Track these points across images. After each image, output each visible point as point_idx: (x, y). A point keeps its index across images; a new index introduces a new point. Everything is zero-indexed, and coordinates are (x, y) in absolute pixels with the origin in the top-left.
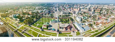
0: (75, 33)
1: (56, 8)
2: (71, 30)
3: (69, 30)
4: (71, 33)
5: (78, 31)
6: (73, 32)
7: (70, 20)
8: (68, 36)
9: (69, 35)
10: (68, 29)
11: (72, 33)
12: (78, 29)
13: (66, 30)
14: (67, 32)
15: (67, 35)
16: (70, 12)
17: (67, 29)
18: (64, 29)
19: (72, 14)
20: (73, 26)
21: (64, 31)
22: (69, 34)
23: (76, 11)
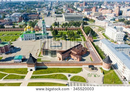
0: (99, 73)
1: (50, 9)
2: (82, 60)
3: (75, 59)
4: (80, 70)
5: (113, 67)
6: (92, 67)
7: (84, 34)
8: (69, 78)
9: (73, 75)
10: (72, 57)
11: (85, 72)
12: (114, 63)
13: (64, 59)
14: (68, 65)
15: (66, 74)
16: (88, 16)
17: (69, 58)
18: (59, 55)
19: (94, 21)
20: (92, 49)
21: (58, 60)
22: (74, 72)
23: (106, 15)
